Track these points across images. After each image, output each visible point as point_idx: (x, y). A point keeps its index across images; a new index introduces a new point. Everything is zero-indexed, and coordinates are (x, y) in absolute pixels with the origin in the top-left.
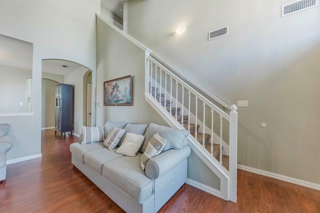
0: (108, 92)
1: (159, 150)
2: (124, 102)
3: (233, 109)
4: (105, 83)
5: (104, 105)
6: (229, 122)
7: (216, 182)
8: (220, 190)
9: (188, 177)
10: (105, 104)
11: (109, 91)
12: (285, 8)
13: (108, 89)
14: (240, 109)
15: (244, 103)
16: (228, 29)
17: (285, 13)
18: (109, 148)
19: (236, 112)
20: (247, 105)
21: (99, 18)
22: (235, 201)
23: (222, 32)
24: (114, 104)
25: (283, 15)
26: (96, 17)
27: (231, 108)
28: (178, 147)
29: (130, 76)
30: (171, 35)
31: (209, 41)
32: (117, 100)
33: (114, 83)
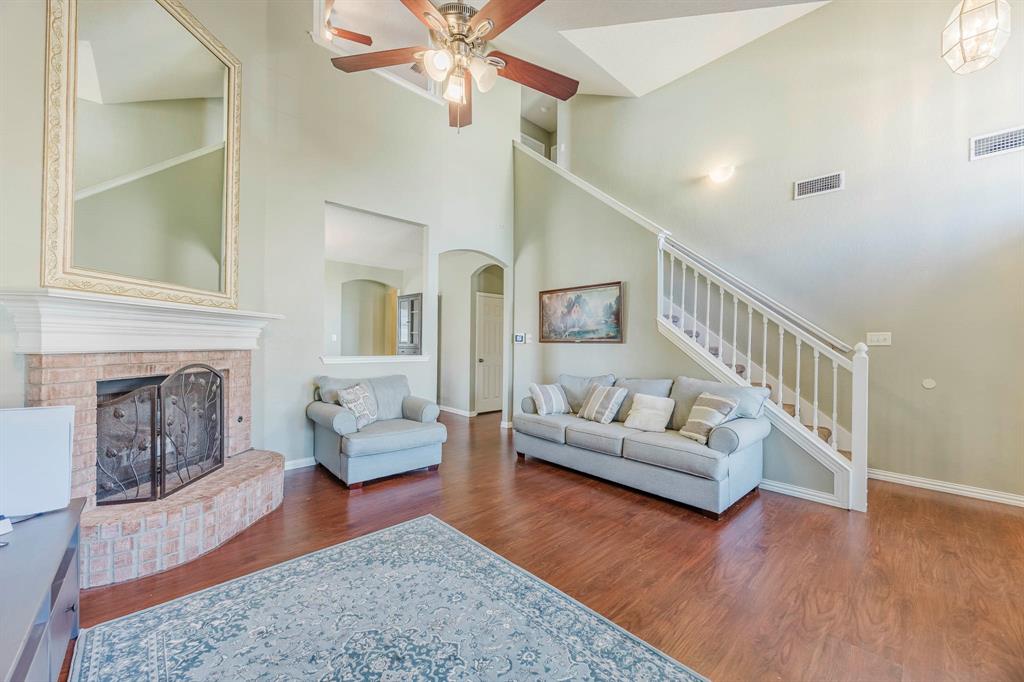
0: (552, 312)
1: (726, 415)
2: (600, 336)
3: (860, 350)
4: (542, 293)
5: (540, 342)
6: (851, 374)
7: (826, 478)
8: (833, 493)
9: (764, 477)
10: (544, 338)
11: (555, 312)
12: (978, 142)
13: (552, 308)
14: (873, 351)
15: (884, 338)
16: (843, 177)
17: (978, 153)
18: (602, 421)
19: (866, 356)
20: (889, 343)
21: (521, 151)
22: (865, 510)
23: (830, 183)
24: (569, 338)
25: (973, 157)
26: (514, 147)
27: (856, 348)
28: (754, 415)
29: (619, 283)
30: (696, 181)
31: (795, 202)
32: (578, 332)
33: (572, 295)
